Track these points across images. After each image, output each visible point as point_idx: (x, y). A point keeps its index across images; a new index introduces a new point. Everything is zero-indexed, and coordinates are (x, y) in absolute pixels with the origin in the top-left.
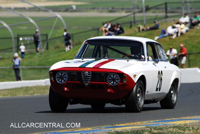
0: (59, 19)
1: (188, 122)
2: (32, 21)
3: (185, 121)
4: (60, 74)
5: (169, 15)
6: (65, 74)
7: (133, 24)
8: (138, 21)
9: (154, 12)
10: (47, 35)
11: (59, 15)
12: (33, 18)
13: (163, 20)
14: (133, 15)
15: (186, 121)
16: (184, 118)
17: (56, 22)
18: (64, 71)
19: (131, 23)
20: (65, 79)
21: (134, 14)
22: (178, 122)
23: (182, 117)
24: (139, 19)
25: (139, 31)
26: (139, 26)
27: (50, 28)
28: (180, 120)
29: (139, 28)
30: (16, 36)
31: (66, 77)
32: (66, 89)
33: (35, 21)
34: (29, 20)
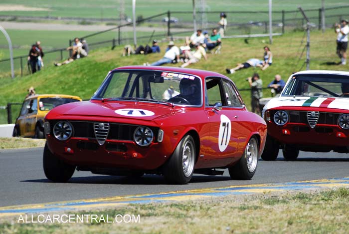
1: (194, 198)
3: (190, 196)
4: (279, 114)
5: (172, 30)
6: (285, 114)
7: (117, 43)
8: (125, 39)
9: (151, 26)
13: (164, 39)
14: (117, 30)
15: (192, 196)
16: (189, 191)
18: (284, 110)
19: (114, 41)
20: (284, 120)
21: (119, 27)
22: (179, 197)
23: (185, 190)
24: (127, 36)
25: (127, 55)
26: (126, 47)
28: (183, 195)
29: (127, 50)
31: (286, 118)
32: (286, 132)
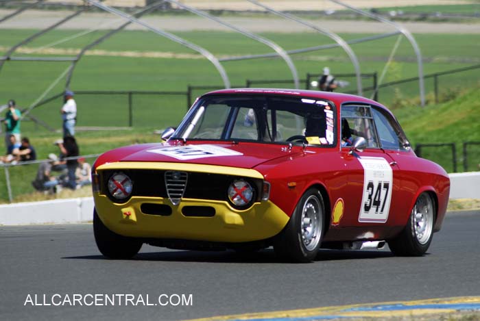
0: (405, 39)
2: (341, 42)
10: (375, 76)
11: (404, 29)
12: (344, 36)
17: (396, 45)
27: (384, 59)
30: (305, 78)
33: (349, 44)
34: (334, 41)
